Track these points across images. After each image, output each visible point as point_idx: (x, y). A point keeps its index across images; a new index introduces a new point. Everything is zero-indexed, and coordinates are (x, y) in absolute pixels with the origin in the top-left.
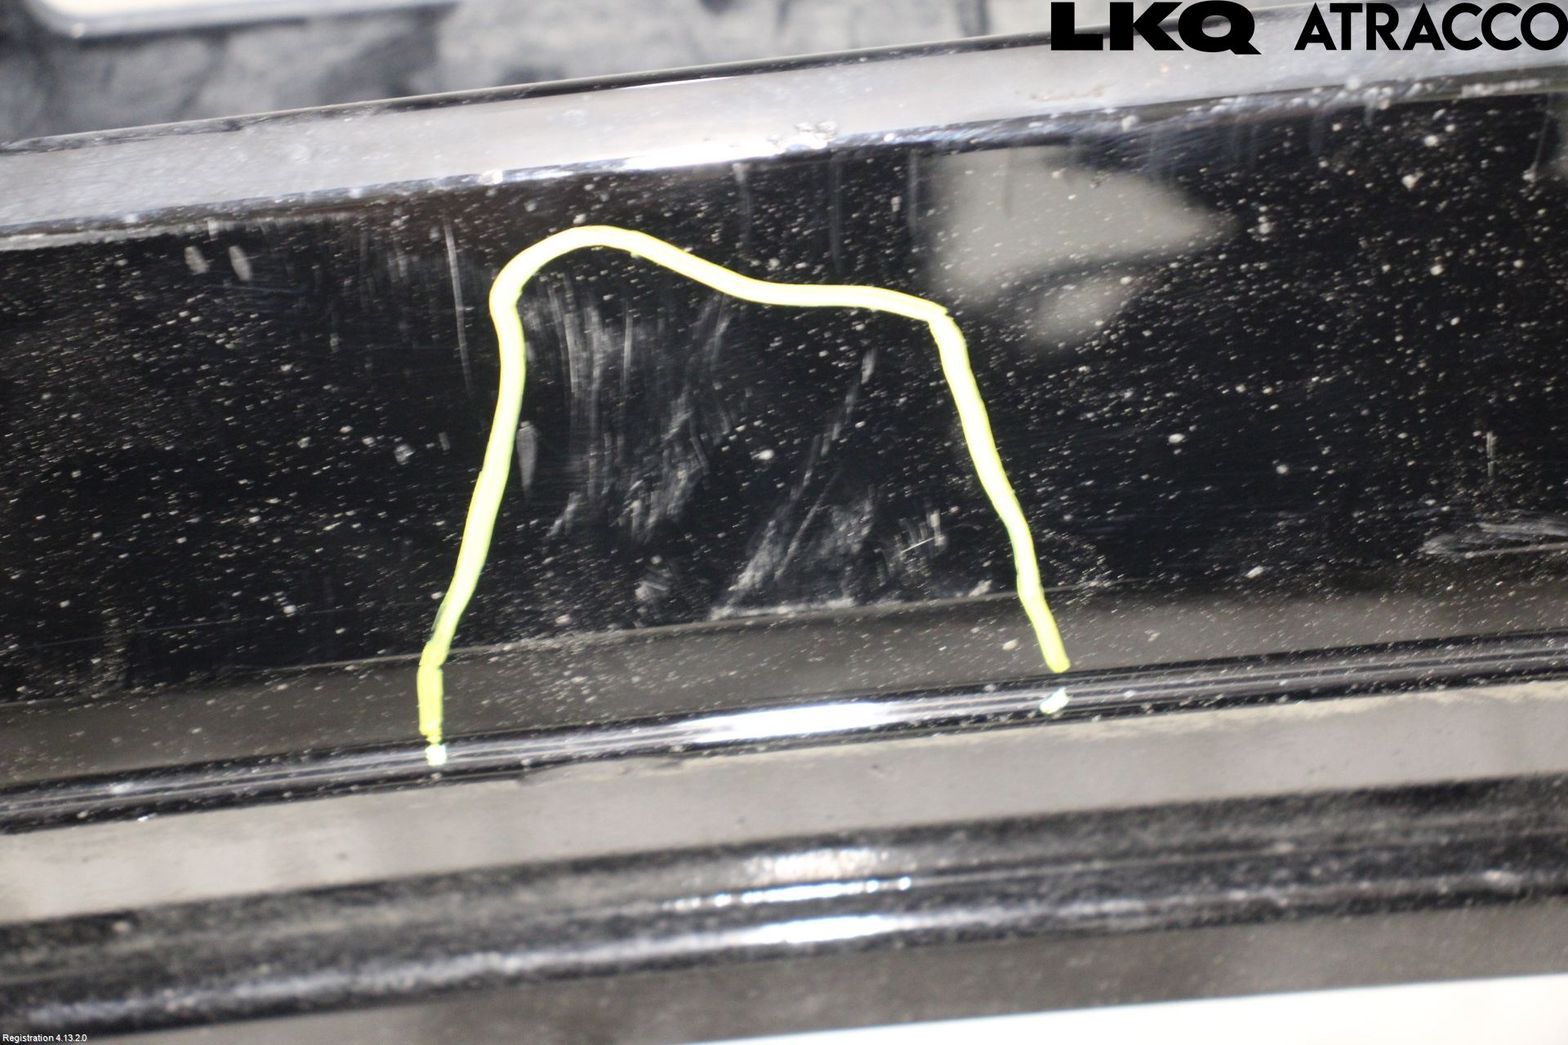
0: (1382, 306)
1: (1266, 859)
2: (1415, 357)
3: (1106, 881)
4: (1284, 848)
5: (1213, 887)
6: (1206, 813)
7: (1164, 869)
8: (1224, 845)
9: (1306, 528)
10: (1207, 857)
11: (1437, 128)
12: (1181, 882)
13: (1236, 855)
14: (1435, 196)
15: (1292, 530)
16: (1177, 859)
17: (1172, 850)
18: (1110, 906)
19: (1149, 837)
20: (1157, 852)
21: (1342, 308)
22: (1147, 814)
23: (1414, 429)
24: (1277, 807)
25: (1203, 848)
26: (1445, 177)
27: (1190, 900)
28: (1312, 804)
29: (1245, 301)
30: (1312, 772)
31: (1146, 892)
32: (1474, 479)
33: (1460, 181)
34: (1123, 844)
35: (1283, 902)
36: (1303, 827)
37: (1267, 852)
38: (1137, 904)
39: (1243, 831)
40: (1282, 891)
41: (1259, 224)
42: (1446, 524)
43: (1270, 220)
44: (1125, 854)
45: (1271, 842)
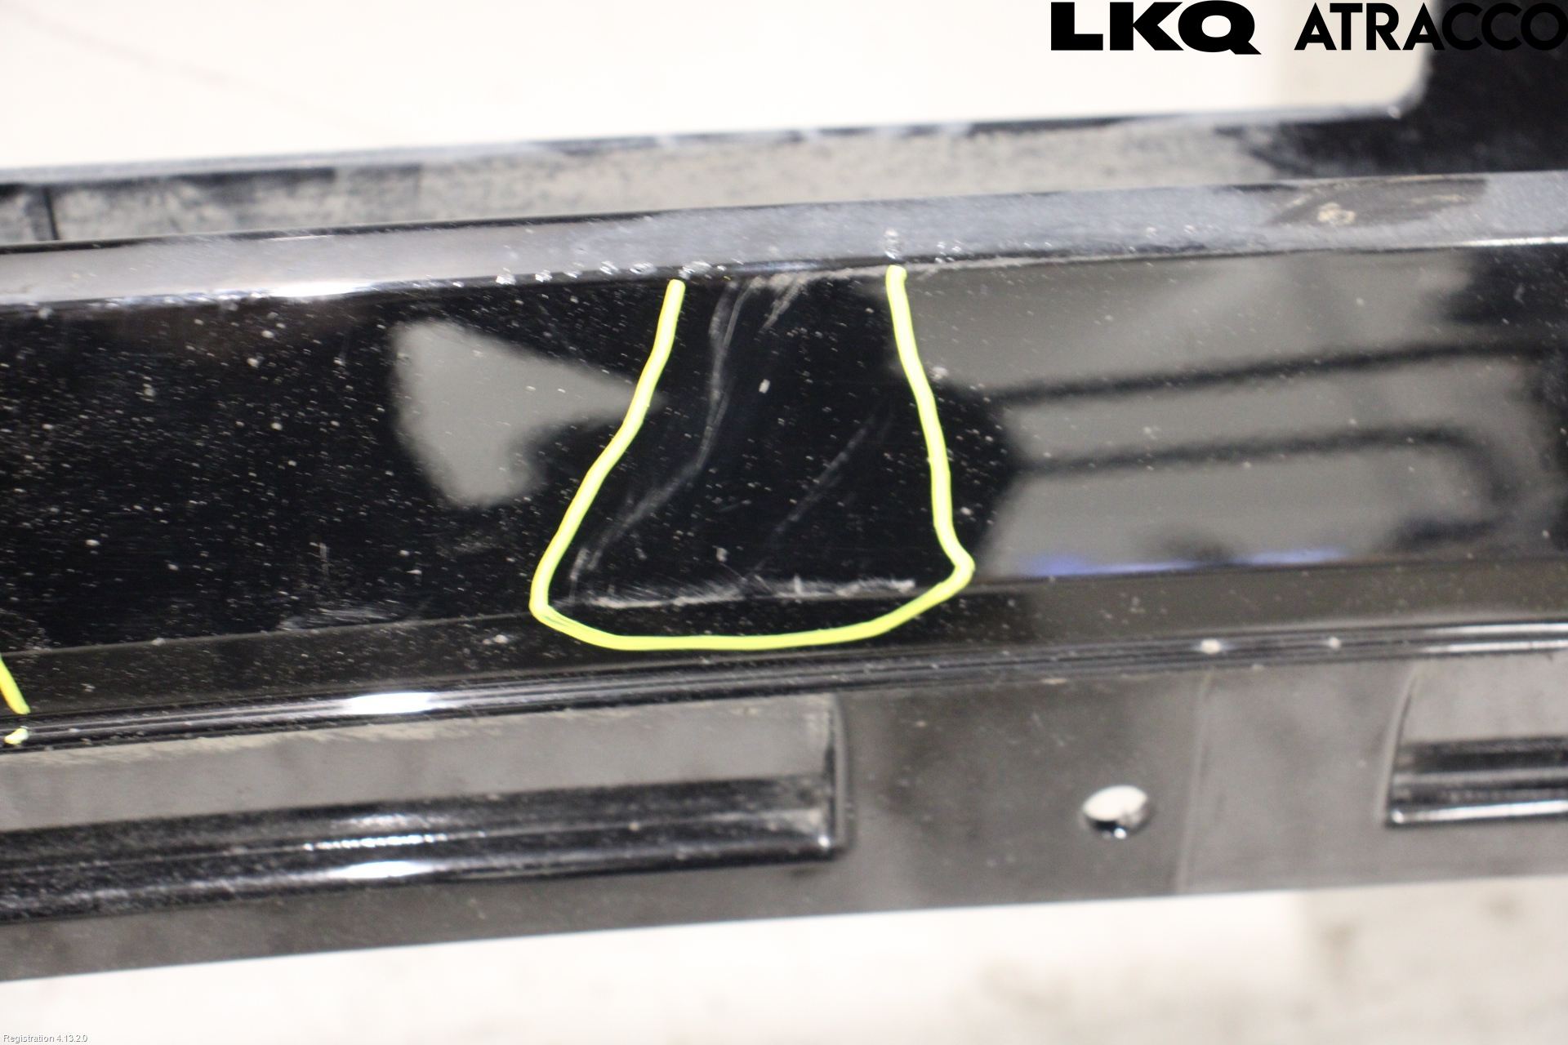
0: (239, 451)
1: (224, 858)
2: (265, 489)
3: (102, 874)
4: (239, 851)
5: (180, 879)
6: (171, 825)
7: (148, 866)
8: (194, 849)
9: (193, 610)
10: (179, 858)
11: (271, 326)
12: (158, 874)
13: (203, 855)
14: (272, 374)
15: (184, 611)
16: (159, 858)
17: (154, 852)
18: (101, 894)
19: (132, 841)
20: (141, 854)
21: (210, 451)
22: (129, 827)
23: (267, 539)
24: (223, 822)
25: (177, 850)
26: (278, 360)
27: (163, 889)
28: (250, 819)
29: (138, 444)
30: (240, 792)
31: (130, 883)
32: (313, 577)
33: (290, 363)
34: (114, 847)
35: (232, 889)
36: (249, 834)
37: (226, 853)
38: (123, 893)
39: (202, 838)
40: (232, 882)
41: (145, 388)
42: (296, 609)
43: (154, 386)
44: (117, 855)
45: (227, 846)
